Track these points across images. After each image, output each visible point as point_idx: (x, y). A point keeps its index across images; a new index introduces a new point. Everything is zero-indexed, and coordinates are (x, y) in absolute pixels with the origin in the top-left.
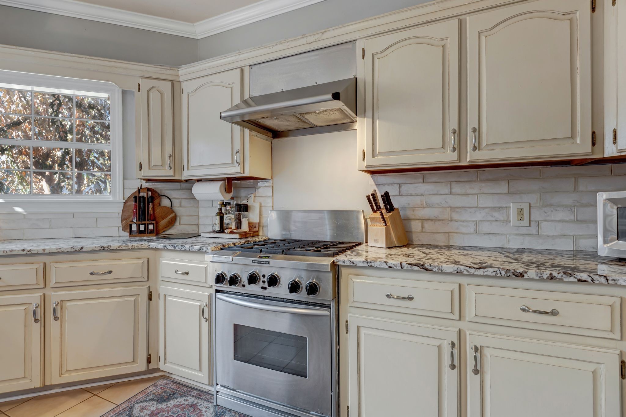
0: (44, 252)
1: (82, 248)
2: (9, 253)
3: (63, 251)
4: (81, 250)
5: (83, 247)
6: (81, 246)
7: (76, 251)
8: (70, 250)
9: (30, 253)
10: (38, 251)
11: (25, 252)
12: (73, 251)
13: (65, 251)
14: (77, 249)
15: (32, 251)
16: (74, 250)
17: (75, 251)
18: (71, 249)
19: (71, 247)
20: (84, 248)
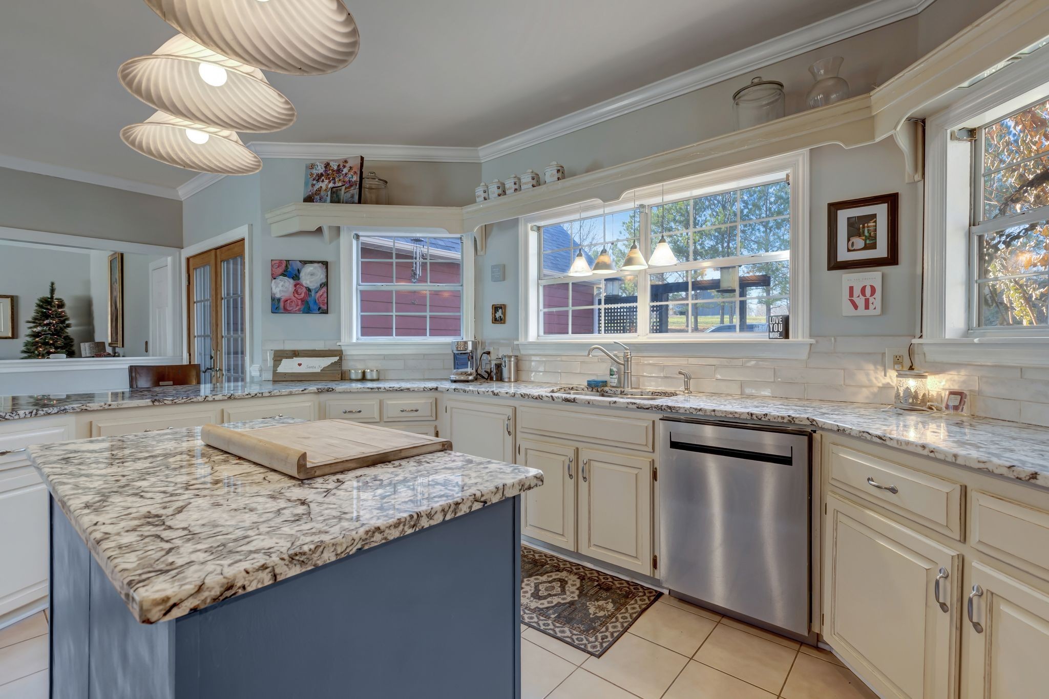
0: (956, 460)
1: (1034, 476)
2: (904, 447)
3: (991, 470)
4: (1033, 481)
5: (1036, 473)
6: (1033, 470)
7: (1020, 479)
8: (1004, 471)
9: (932, 455)
10: (946, 456)
11: (926, 452)
12: (1011, 475)
13: (996, 471)
14: (1022, 476)
15: (937, 452)
16: (1015, 474)
17: (1017, 478)
18: (1007, 469)
19: (1008, 464)
20: (1038, 477)
